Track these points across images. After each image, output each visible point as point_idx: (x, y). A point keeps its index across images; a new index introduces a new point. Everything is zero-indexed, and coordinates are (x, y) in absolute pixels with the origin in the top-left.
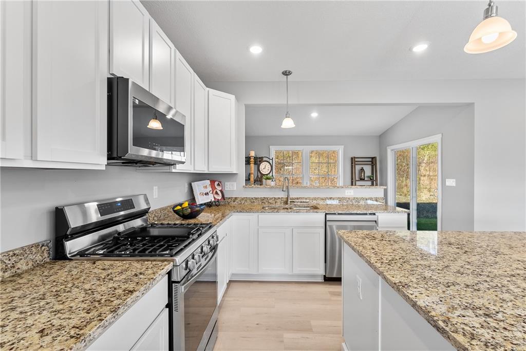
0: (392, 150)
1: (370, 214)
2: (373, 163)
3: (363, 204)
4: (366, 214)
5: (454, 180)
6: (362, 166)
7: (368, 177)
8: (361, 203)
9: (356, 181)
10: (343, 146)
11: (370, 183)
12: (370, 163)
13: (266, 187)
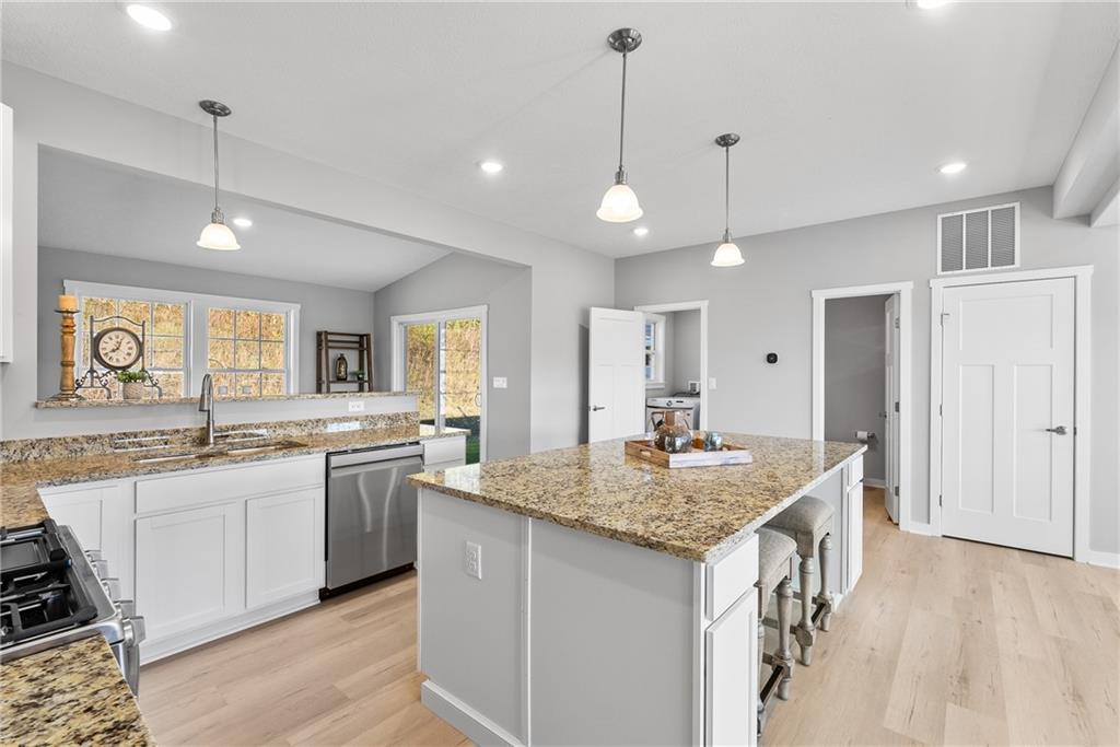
0: (401, 323)
1: (411, 444)
2: (361, 345)
3: (384, 427)
4: (403, 445)
5: (505, 379)
6: (342, 352)
7: (354, 374)
8: (379, 426)
9: (329, 382)
10: (299, 306)
11: (355, 386)
12: (357, 345)
13: (130, 405)
